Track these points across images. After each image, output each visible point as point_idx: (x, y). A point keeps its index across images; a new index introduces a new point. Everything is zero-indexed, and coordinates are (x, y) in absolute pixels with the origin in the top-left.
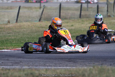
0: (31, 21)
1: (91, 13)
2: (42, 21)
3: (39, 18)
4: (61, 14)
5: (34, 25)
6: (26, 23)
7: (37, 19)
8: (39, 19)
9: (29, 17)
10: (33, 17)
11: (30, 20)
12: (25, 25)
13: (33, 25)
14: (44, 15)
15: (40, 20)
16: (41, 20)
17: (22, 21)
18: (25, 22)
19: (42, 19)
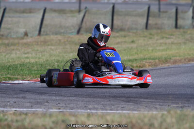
0: (64, 33)
1: (166, 22)
2: (82, 34)
3: (77, 28)
4: (115, 22)
5: (69, 40)
6: (56, 36)
7: (73, 31)
8: (76, 31)
9: (61, 27)
10: (68, 27)
11: (62, 31)
12: (53, 40)
13: (67, 41)
14: (86, 23)
15: (78, 32)
16: (81, 32)
17: (48, 33)
18: (53, 34)
19: (82, 29)
